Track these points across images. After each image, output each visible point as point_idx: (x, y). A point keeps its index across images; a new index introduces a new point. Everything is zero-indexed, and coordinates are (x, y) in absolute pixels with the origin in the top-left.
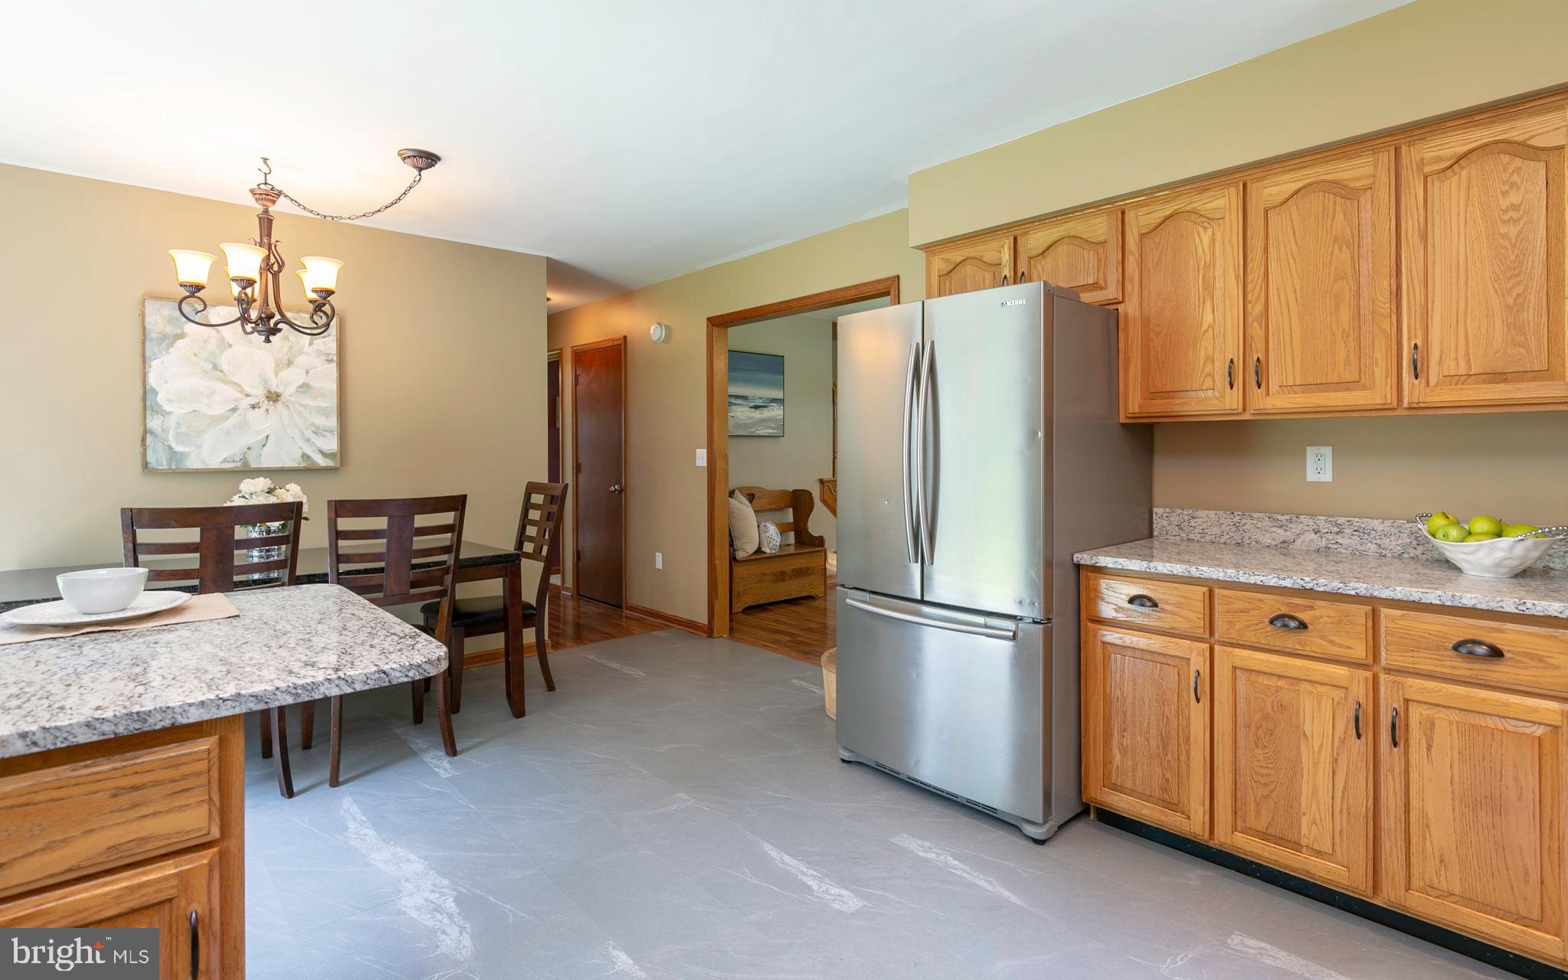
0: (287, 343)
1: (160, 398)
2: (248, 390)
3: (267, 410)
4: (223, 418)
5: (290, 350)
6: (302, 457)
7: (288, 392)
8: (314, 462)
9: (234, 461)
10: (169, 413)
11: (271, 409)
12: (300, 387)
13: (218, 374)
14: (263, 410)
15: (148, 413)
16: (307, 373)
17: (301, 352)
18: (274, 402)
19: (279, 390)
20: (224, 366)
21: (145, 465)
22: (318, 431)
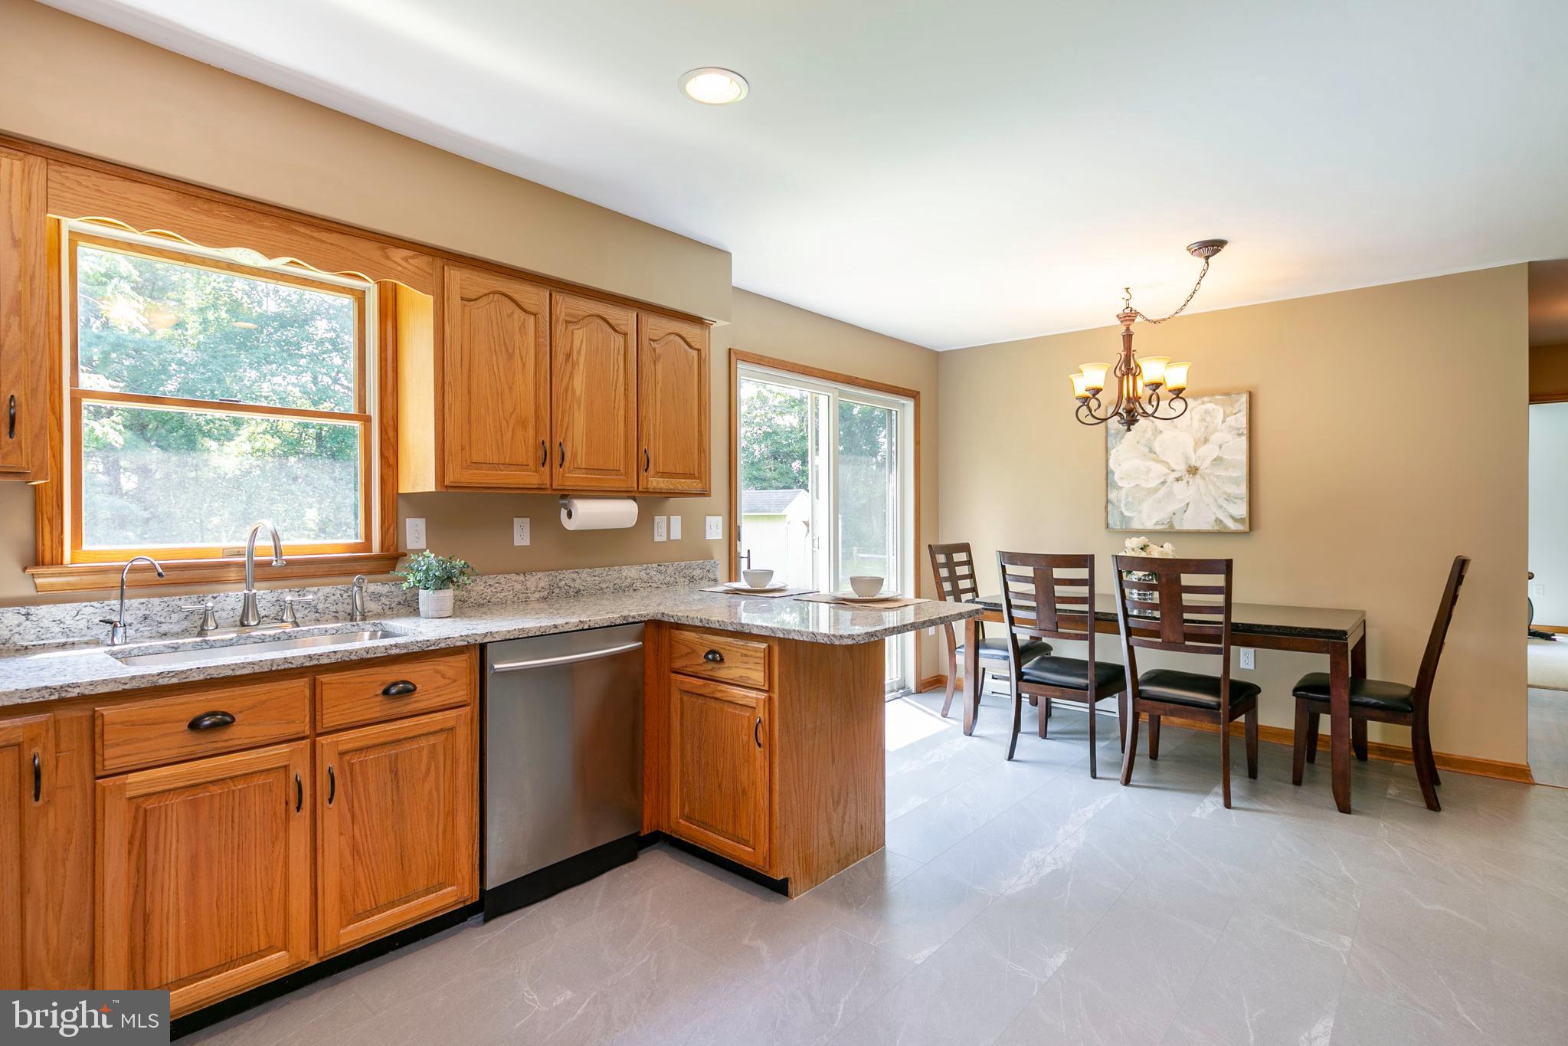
0: (1205, 424)
1: (1116, 477)
2: (1174, 466)
3: (1188, 482)
4: (1156, 490)
5: (1206, 429)
6: (1216, 521)
7: (1204, 466)
8: (1225, 526)
9: (1163, 524)
10: (1121, 488)
11: (1191, 481)
12: (1215, 460)
13: (1152, 455)
14: (1185, 482)
15: (1109, 488)
16: (1220, 447)
17: (1216, 430)
18: (1193, 474)
19: (1197, 465)
20: (1157, 449)
21: (1107, 526)
22: (1229, 498)
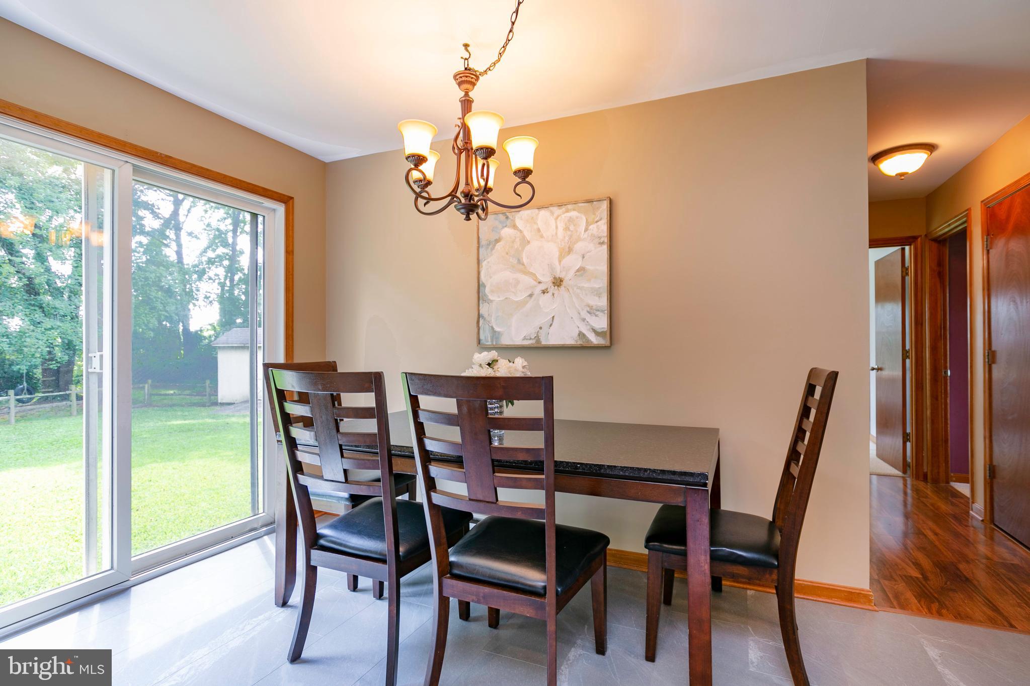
0: (569, 233)
1: (487, 290)
2: (541, 279)
3: (553, 294)
4: (523, 303)
5: (570, 239)
6: (579, 335)
7: (568, 277)
8: (588, 341)
9: (531, 339)
10: (492, 301)
11: (556, 292)
12: (578, 271)
13: (521, 267)
14: (550, 294)
15: (481, 302)
16: (583, 257)
17: (579, 239)
18: (558, 286)
19: (562, 276)
20: (525, 260)
21: (479, 341)
22: (592, 311)
